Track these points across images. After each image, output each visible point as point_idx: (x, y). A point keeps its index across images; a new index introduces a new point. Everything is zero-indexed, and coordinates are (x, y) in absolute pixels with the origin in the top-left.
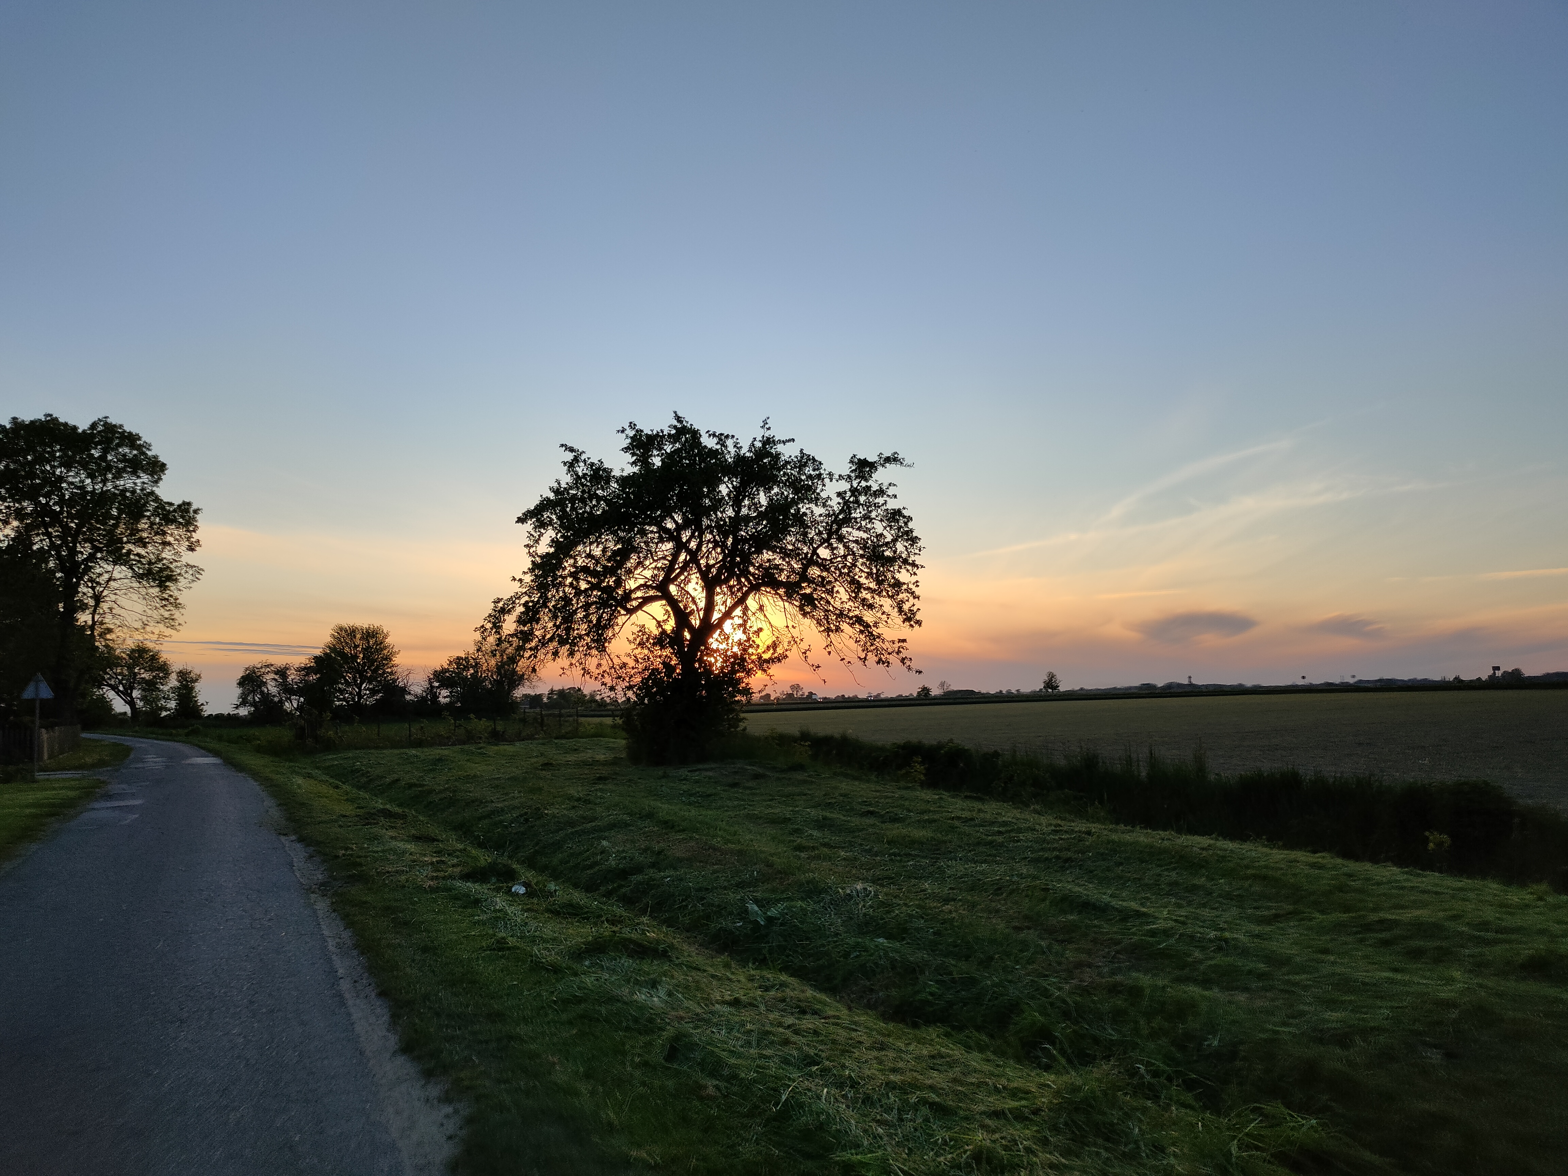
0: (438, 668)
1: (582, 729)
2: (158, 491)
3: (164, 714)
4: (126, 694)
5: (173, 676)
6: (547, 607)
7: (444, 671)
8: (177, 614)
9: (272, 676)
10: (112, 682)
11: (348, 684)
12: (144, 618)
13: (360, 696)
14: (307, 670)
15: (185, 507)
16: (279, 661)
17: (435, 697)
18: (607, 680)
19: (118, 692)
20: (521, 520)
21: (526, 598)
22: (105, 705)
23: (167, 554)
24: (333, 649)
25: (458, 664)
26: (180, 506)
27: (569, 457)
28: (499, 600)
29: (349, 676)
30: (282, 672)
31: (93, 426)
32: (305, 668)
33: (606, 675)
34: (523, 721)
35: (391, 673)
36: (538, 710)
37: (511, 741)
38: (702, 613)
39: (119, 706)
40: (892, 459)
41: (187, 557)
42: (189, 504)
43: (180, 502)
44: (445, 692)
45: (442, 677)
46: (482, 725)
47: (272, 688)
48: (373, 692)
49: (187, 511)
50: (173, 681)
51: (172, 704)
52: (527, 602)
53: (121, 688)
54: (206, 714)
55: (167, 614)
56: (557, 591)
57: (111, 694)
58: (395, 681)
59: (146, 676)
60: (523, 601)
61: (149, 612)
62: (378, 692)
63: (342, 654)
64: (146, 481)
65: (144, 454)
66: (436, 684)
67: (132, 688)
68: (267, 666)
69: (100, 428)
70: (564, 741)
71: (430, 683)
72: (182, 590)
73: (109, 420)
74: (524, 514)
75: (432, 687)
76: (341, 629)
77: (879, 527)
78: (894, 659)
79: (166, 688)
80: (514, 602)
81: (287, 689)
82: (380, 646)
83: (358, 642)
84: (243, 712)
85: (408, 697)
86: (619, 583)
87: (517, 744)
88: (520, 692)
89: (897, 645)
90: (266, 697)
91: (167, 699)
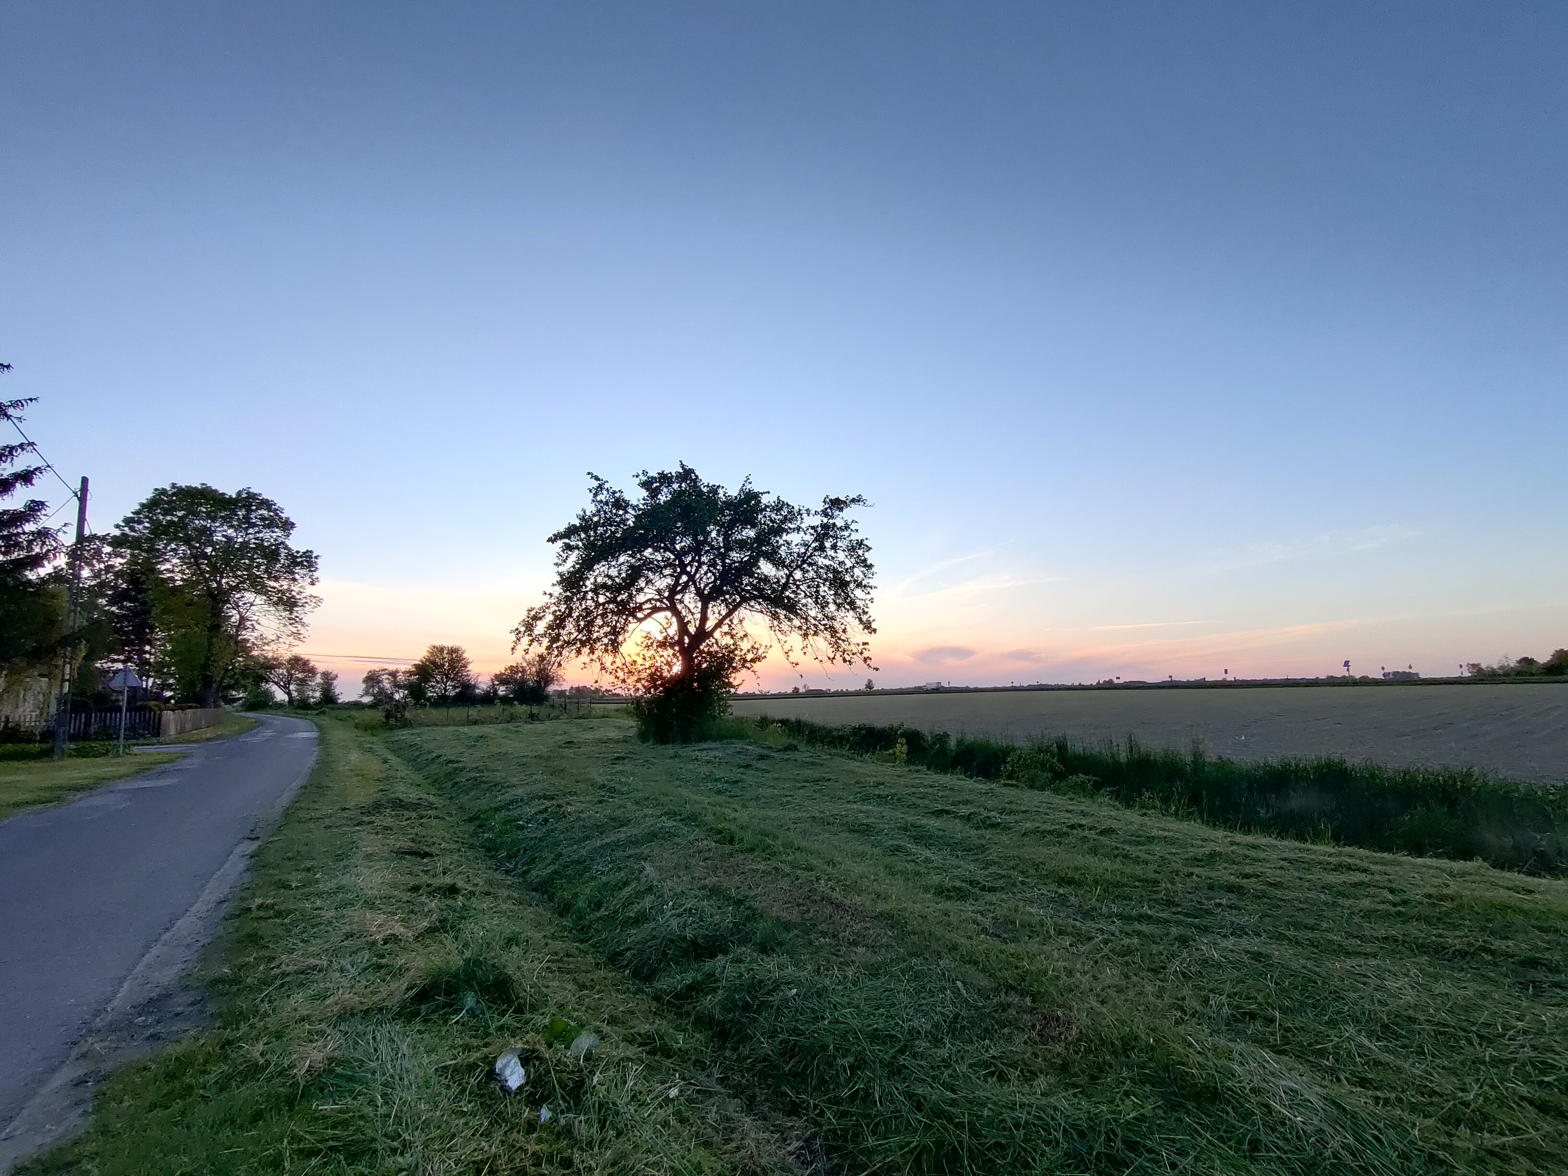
0: (498, 673)
1: (593, 712)
2: (287, 542)
3: (312, 700)
4: (286, 688)
5: (319, 676)
6: (572, 617)
7: (502, 674)
8: (302, 630)
9: (387, 676)
10: (276, 680)
11: (438, 682)
12: (278, 633)
13: (446, 690)
14: (411, 673)
15: (308, 554)
16: (392, 668)
17: (496, 691)
18: (620, 674)
19: (280, 686)
20: (552, 540)
21: (555, 608)
22: (269, 695)
23: (296, 588)
24: (428, 660)
25: (511, 671)
26: (304, 553)
27: (596, 484)
28: (532, 609)
29: (439, 678)
30: (393, 674)
31: (239, 493)
32: (408, 672)
33: (619, 670)
34: (553, 706)
35: (467, 676)
36: (563, 699)
37: (542, 721)
38: (698, 623)
39: (280, 696)
40: (856, 500)
41: (310, 590)
42: (311, 552)
43: (305, 550)
44: (502, 688)
45: (502, 679)
46: (521, 709)
47: (387, 684)
48: (455, 687)
49: (310, 557)
50: (319, 679)
51: (318, 694)
52: (555, 611)
53: (282, 684)
54: (340, 701)
55: (294, 630)
56: (581, 604)
57: (274, 688)
58: (469, 680)
59: (300, 676)
60: (552, 610)
61: (283, 629)
62: (458, 687)
63: (434, 663)
64: (280, 535)
65: (277, 515)
66: (496, 683)
67: (289, 684)
68: (383, 670)
69: (244, 495)
70: (581, 721)
71: (493, 682)
72: (307, 615)
73: (251, 490)
74: (554, 535)
75: (494, 685)
76: (434, 647)
77: (841, 556)
78: (858, 660)
79: (313, 684)
80: (544, 611)
81: (397, 686)
82: (460, 659)
83: (445, 655)
84: (367, 700)
85: (477, 691)
86: (631, 596)
87: (547, 723)
88: (552, 688)
89: (861, 647)
90: (382, 690)
91: (314, 691)
